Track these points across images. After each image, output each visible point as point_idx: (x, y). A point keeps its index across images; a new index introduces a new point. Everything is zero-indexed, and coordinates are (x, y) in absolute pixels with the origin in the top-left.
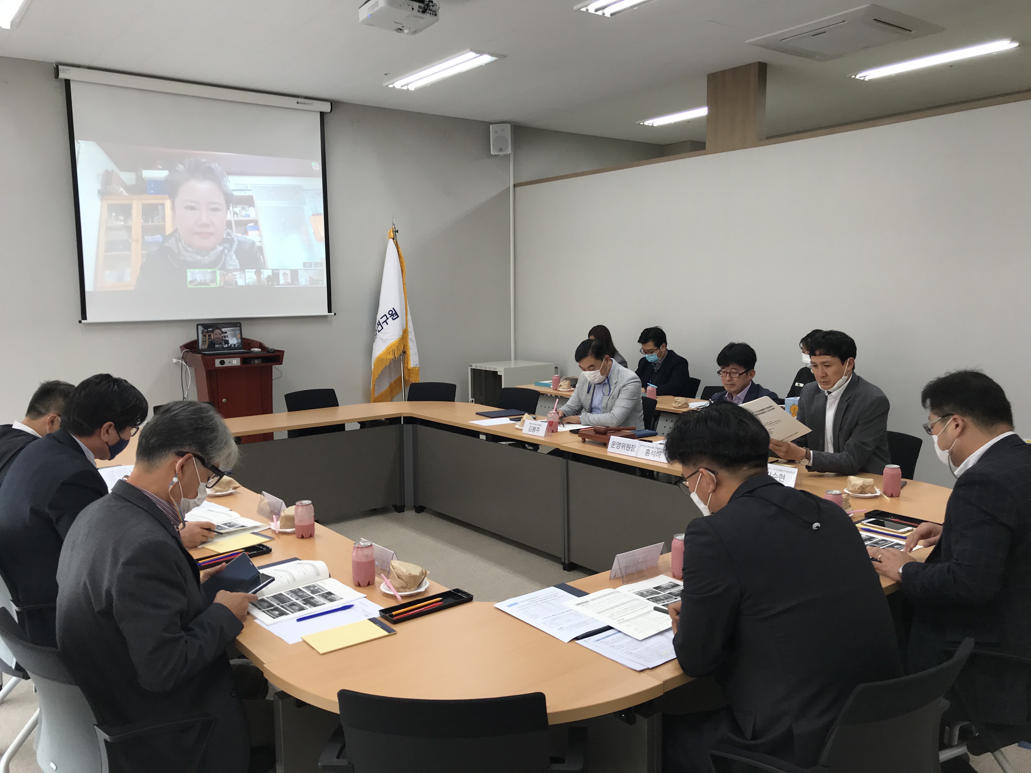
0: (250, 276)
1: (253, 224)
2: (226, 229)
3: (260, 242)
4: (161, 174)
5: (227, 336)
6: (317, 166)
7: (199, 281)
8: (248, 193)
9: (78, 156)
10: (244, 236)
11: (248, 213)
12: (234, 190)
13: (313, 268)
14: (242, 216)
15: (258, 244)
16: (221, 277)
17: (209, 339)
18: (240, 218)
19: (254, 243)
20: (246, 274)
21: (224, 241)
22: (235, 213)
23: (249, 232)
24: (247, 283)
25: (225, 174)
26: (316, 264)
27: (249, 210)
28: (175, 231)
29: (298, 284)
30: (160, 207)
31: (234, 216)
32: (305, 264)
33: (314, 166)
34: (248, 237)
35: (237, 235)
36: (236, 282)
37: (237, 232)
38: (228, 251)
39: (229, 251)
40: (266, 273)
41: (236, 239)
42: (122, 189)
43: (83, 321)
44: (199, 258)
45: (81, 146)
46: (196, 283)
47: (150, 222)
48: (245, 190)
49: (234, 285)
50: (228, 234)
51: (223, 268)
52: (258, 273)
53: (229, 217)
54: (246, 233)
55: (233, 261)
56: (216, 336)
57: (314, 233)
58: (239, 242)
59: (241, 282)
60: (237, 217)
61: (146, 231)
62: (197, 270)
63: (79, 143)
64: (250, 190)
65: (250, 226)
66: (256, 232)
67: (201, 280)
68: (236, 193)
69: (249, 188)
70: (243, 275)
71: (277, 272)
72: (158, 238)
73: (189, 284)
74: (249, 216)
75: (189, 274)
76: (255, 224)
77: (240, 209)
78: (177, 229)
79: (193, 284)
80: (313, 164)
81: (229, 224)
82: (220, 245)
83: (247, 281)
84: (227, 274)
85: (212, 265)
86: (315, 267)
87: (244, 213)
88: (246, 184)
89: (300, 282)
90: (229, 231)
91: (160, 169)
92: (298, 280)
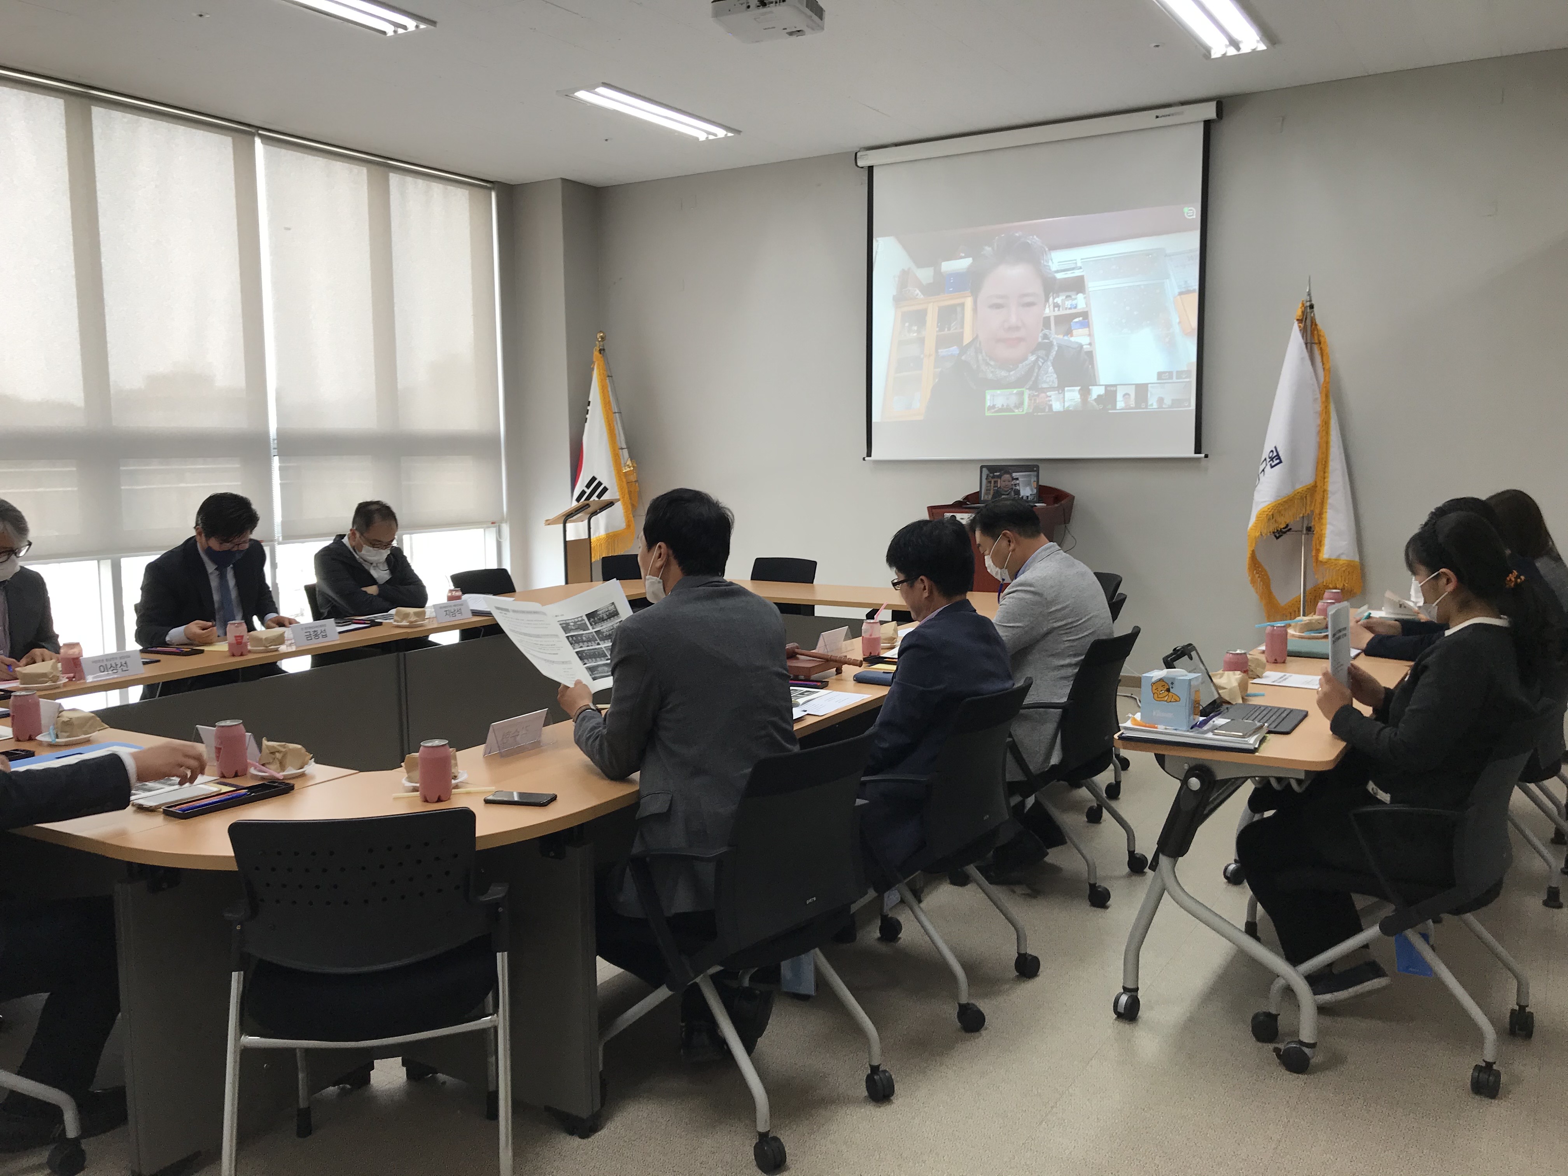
0: (1073, 396)
1: (1081, 318)
2: (1042, 330)
3: (1090, 344)
4: (962, 264)
5: (1019, 484)
6: (1193, 213)
7: (1000, 407)
8: (1077, 273)
9: (876, 257)
10: (1066, 338)
11: (1074, 302)
12: (1057, 272)
13: (1174, 380)
14: (1066, 309)
15: (1086, 348)
16: (1030, 400)
17: (994, 487)
18: (1062, 312)
19: (1081, 346)
20: (1066, 393)
21: (1040, 346)
22: (1056, 306)
23: (1075, 332)
24: (1066, 407)
25: (1047, 249)
26: (1180, 374)
27: (1076, 299)
28: (975, 339)
29: (1146, 407)
30: (959, 309)
31: (1054, 311)
32: (1160, 375)
33: (1188, 213)
34: (1073, 339)
35: (1057, 337)
36: (1050, 406)
37: (1057, 333)
38: (1043, 361)
39: (1045, 361)
40: (1097, 391)
41: (1055, 343)
42: (918, 291)
43: (866, 458)
44: (1004, 373)
45: (879, 244)
46: (996, 409)
47: (946, 329)
48: (1073, 269)
49: (1047, 410)
50: (1045, 337)
51: (1035, 387)
52: (1085, 392)
53: (1048, 311)
54: (1069, 332)
55: (1050, 376)
56: (1004, 484)
57: (1180, 323)
58: (1060, 347)
59: (1057, 406)
60: (1059, 310)
61: (941, 342)
62: (999, 392)
63: (877, 241)
64: (1081, 268)
65: (1076, 322)
66: (1086, 330)
67: (1003, 406)
68: (1059, 276)
69: (1079, 264)
70: (1061, 396)
71: (1112, 389)
72: (954, 350)
73: (988, 410)
74: (1075, 308)
75: (988, 397)
76: (1083, 319)
77: (1064, 297)
78: (977, 337)
79: (993, 411)
80: (1186, 210)
81: (1046, 322)
82: (1033, 353)
83: (1067, 405)
84: (1038, 396)
85: (1019, 383)
86: (1177, 379)
87: (1068, 303)
88: (1076, 260)
89: (1150, 403)
90: (1046, 331)
91: (962, 258)
92: (1146, 400)
